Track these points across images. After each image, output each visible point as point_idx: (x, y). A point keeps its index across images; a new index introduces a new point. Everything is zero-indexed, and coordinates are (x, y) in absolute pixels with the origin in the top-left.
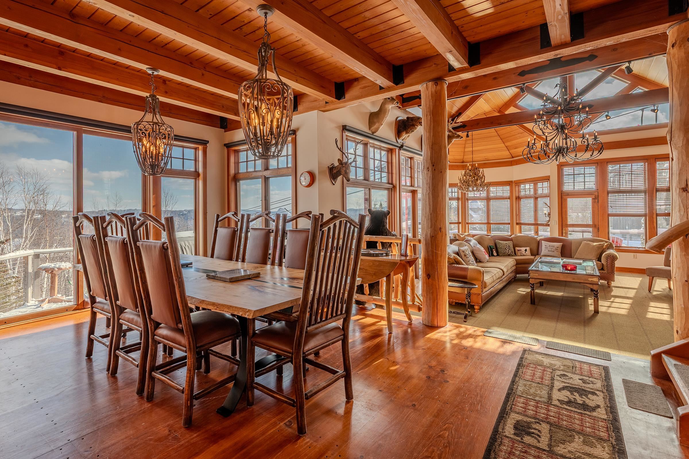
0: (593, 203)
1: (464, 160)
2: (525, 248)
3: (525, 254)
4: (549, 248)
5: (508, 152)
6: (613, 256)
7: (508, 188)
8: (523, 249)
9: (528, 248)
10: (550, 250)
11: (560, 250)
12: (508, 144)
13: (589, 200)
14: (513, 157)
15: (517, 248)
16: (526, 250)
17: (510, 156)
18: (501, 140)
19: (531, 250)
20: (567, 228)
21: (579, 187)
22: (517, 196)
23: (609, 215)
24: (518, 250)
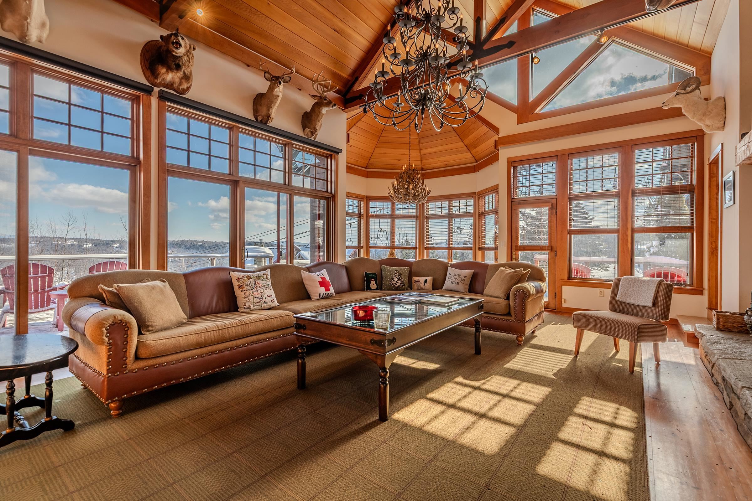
0: (551, 214)
1: (424, 167)
2: (426, 278)
3: (423, 287)
4: (453, 278)
5: (469, 153)
6: (523, 291)
7: (471, 201)
8: (422, 279)
9: (429, 279)
10: (454, 280)
11: (468, 281)
12: (467, 141)
13: (545, 210)
14: (477, 161)
15: (415, 278)
16: (426, 281)
17: (473, 160)
18: (458, 137)
19: (434, 280)
20: (516, 252)
21: (535, 193)
22: (481, 211)
23: (570, 232)
24: (416, 281)
